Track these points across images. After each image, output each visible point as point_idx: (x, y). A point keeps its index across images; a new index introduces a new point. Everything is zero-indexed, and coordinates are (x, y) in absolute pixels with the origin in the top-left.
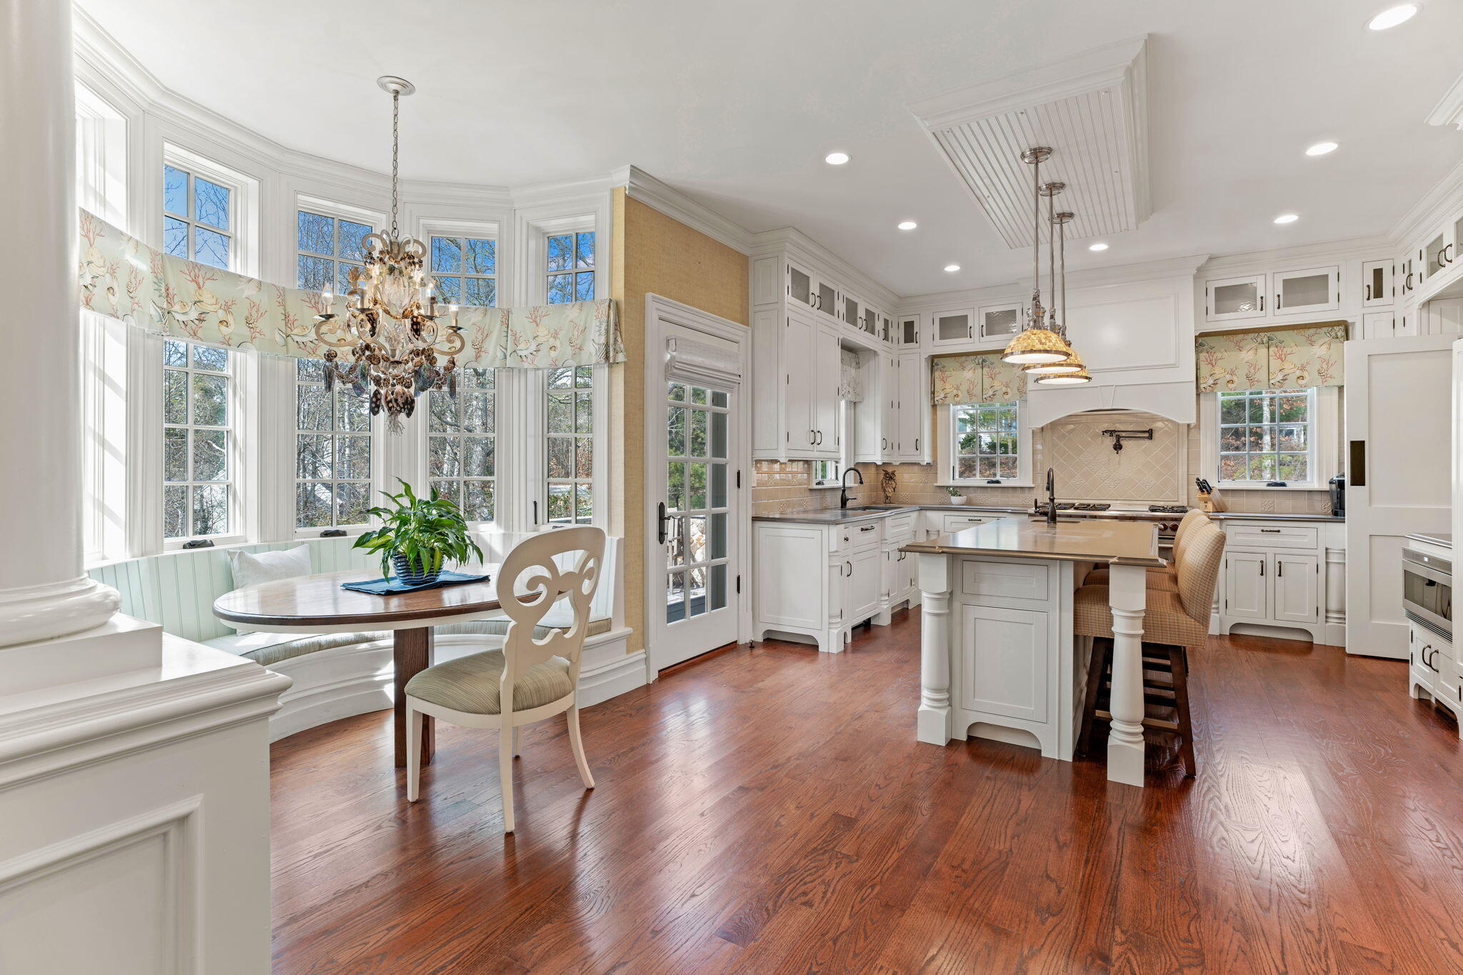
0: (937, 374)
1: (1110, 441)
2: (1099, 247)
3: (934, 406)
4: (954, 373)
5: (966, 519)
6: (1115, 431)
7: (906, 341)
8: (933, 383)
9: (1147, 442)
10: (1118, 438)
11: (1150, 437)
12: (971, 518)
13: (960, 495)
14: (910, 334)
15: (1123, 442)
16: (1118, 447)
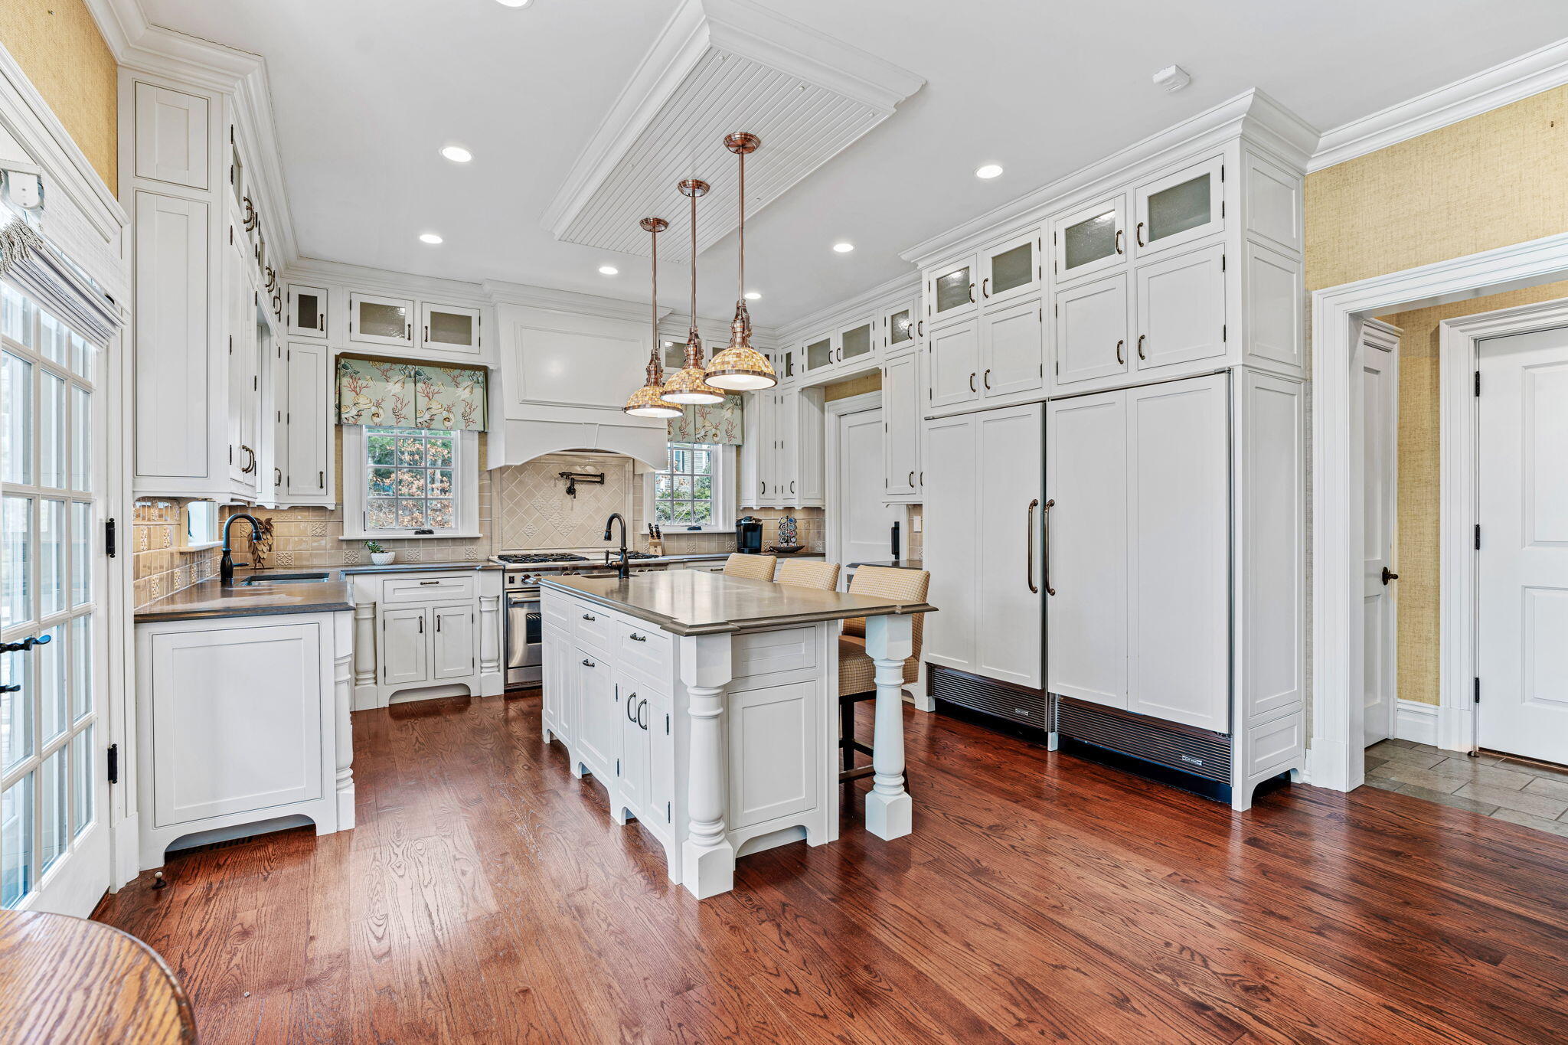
0: (345, 381)
1: (563, 485)
2: (608, 270)
3: (339, 425)
4: (371, 383)
5: (417, 583)
6: (571, 474)
7: (302, 323)
8: (339, 394)
9: (598, 487)
10: (573, 482)
11: (602, 482)
12: (424, 581)
13: (382, 552)
14: (308, 312)
15: (577, 487)
16: (571, 491)
